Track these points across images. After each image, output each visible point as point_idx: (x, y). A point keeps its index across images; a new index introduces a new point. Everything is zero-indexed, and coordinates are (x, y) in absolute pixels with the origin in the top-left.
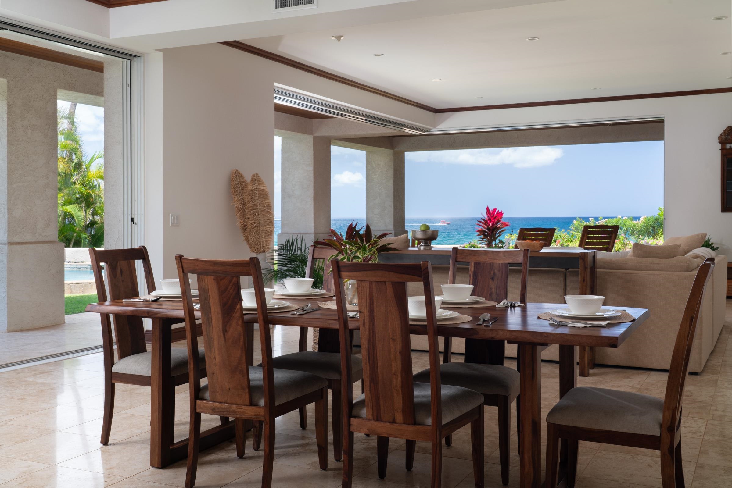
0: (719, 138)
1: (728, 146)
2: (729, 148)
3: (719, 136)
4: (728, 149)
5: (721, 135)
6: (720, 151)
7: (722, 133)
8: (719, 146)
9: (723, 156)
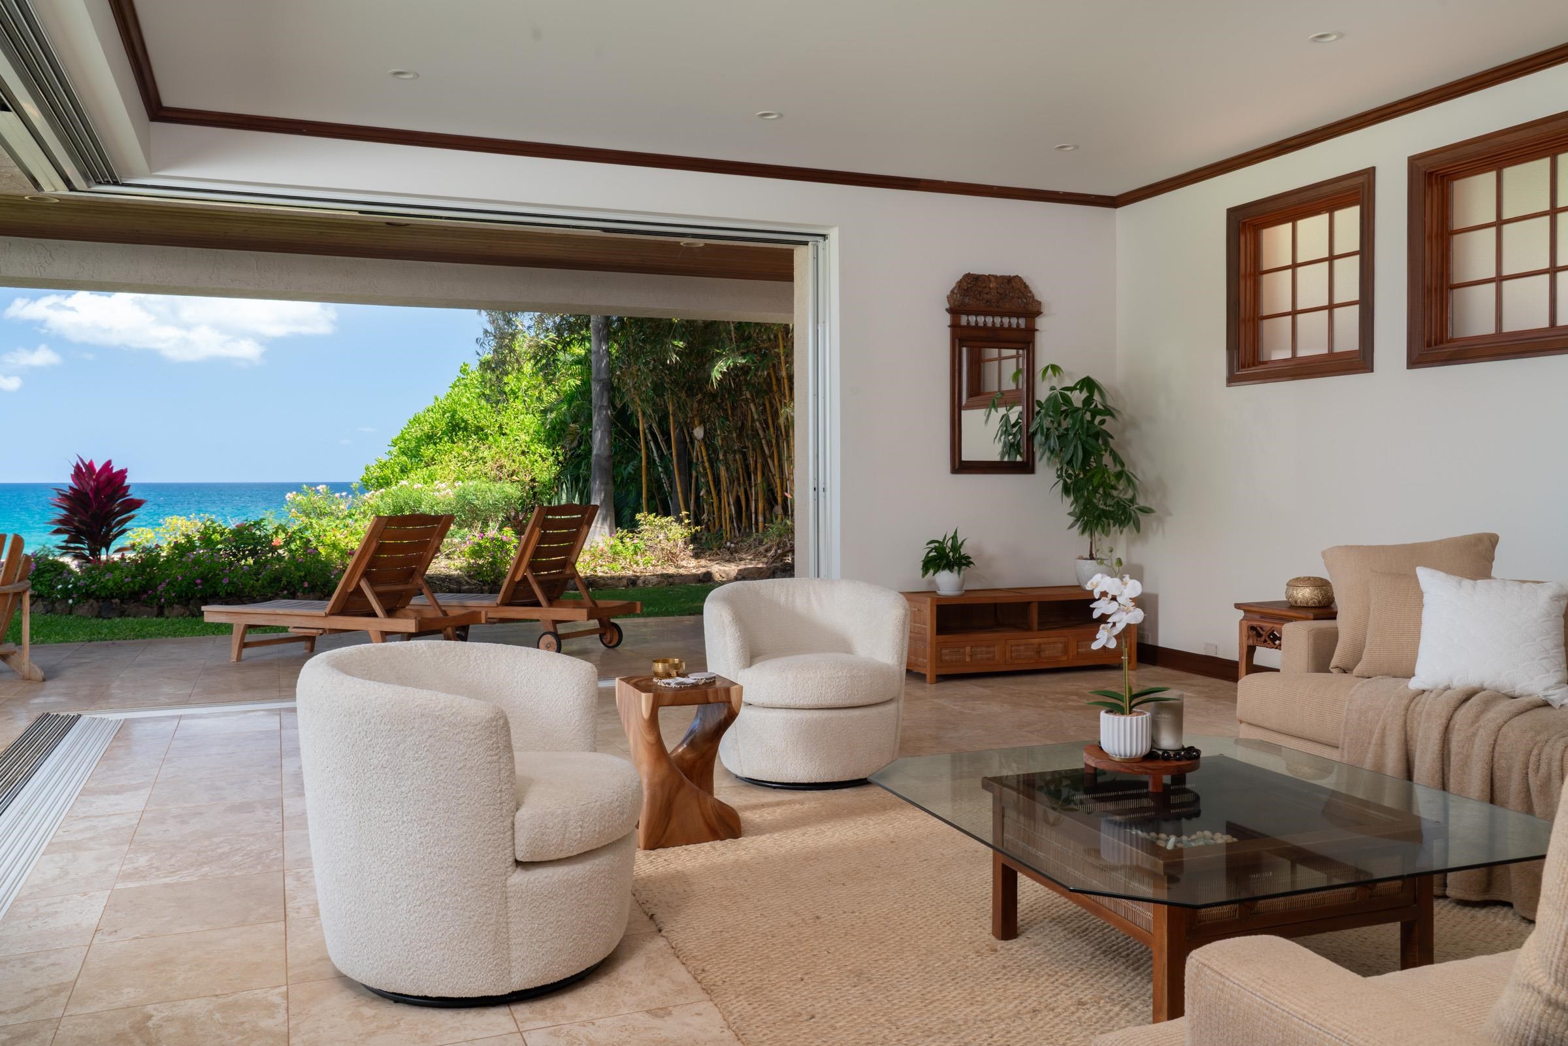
0: (948, 297)
1: (964, 320)
2: (966, 324)
3: (948, 293)
4: (964, 327)
5: (952, 292)
6: (949, 329)
7: (954, 289)
8: (947, 319)
9: (957, 341)
